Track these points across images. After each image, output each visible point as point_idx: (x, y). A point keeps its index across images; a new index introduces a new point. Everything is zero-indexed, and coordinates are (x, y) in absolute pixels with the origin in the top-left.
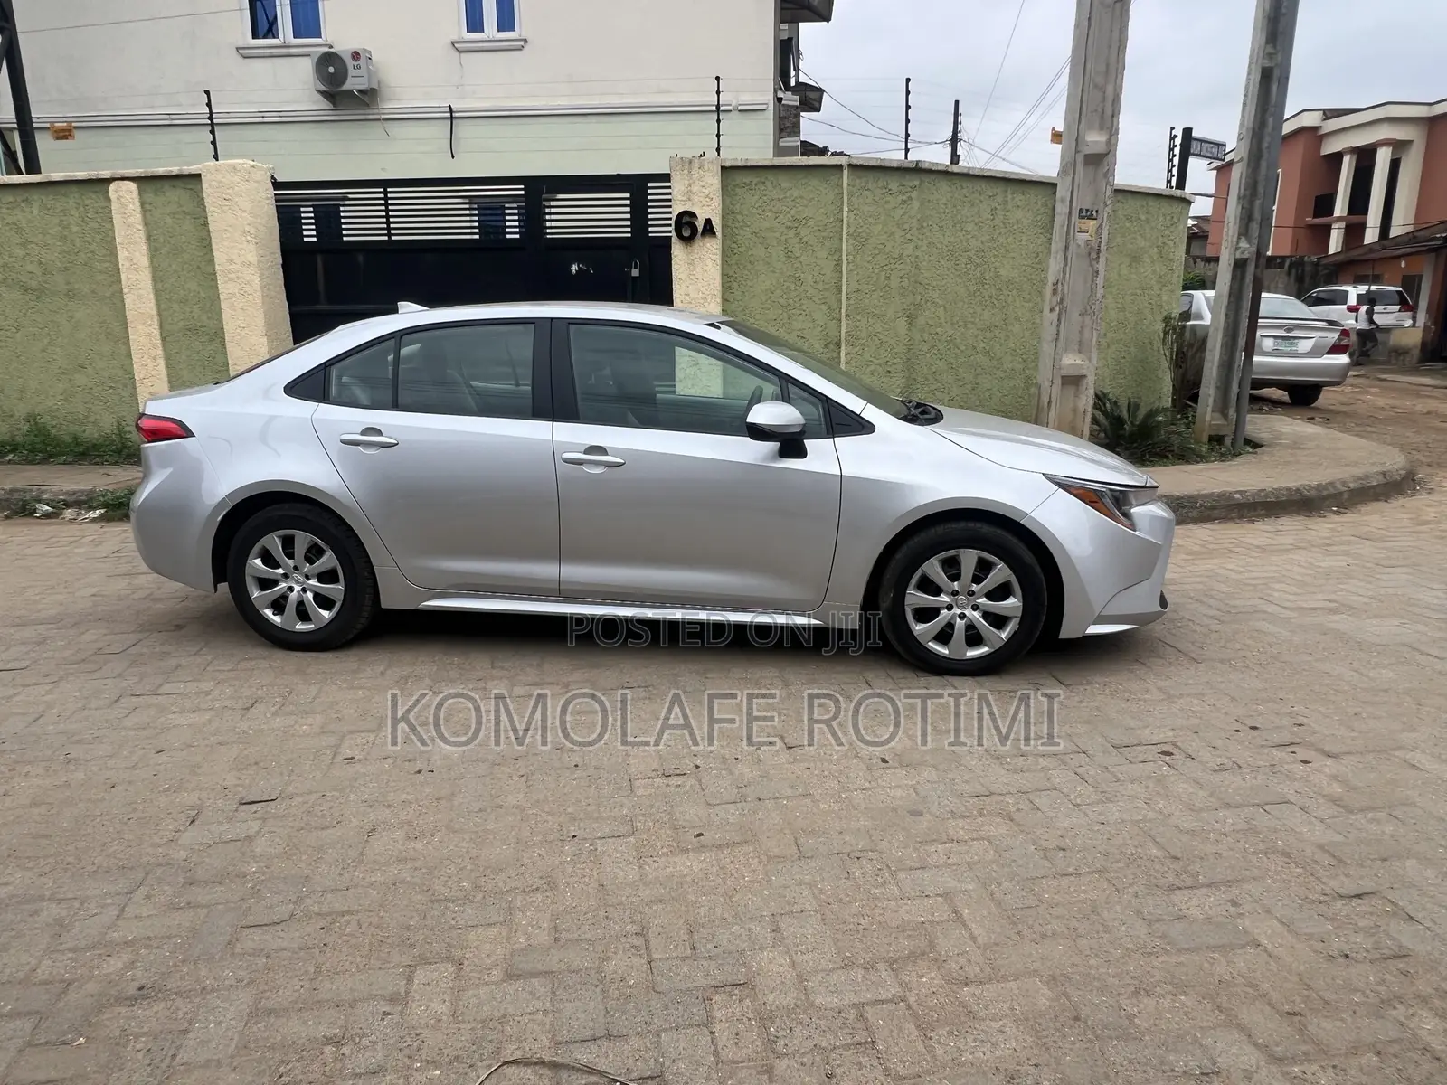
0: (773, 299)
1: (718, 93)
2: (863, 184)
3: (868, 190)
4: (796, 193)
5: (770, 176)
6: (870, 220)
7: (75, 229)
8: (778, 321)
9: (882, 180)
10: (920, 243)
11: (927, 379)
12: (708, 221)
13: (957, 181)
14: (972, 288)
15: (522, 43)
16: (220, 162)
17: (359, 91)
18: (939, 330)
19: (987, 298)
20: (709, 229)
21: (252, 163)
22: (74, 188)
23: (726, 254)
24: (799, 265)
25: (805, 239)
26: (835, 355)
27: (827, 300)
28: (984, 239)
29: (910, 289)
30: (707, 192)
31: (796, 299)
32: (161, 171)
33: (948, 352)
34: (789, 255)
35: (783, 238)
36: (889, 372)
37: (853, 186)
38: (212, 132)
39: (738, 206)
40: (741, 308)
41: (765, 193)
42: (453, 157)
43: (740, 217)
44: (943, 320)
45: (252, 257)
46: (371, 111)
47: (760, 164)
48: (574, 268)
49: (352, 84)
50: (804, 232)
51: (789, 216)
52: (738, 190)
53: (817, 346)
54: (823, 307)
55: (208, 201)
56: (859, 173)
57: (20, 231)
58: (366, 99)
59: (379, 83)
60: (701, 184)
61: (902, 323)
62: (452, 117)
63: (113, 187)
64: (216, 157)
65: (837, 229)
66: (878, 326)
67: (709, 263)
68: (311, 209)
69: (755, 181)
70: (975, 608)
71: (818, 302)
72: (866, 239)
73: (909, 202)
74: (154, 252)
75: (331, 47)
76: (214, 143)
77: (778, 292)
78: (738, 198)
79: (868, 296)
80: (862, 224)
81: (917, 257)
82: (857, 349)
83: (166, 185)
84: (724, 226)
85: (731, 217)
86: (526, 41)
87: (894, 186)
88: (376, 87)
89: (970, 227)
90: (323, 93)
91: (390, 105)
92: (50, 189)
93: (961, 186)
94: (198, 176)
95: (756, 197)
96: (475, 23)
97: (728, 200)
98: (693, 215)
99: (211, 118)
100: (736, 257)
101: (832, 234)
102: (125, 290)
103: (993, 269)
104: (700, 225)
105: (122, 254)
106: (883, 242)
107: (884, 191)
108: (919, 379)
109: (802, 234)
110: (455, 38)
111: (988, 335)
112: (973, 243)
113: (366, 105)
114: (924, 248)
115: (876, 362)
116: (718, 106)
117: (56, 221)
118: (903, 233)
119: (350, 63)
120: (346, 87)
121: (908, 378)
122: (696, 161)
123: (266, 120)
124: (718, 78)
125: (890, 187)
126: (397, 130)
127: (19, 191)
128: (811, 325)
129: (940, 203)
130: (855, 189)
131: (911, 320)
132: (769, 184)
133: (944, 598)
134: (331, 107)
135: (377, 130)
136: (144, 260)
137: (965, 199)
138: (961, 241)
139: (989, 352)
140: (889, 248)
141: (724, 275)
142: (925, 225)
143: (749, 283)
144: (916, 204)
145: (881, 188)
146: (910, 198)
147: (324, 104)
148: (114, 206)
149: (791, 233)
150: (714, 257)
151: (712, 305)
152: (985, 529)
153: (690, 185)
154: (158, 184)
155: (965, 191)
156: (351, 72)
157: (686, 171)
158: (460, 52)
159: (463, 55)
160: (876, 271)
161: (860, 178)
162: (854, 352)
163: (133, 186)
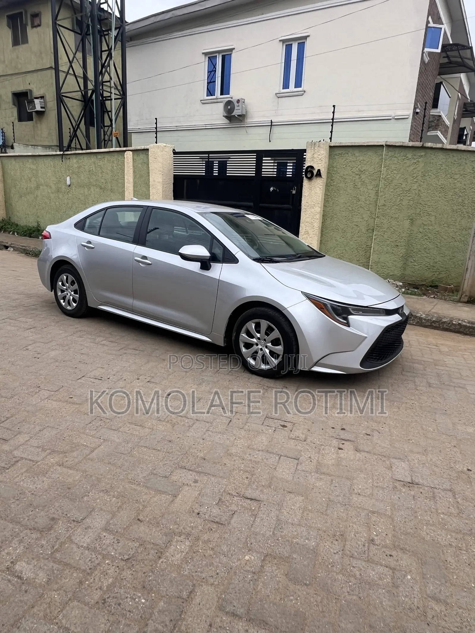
0: (346, 207)
1: (333, 113)
2: (393, 154)
3: (395, 157)
4: (361, 158)
5: (351, 150)
6: (395, 172)
7: (115, 168)
8: (347, 216)
9: (403, 152)
10: (422, 183)
11: (420, 251)
12: (319, 171)
13: (450, 153)
14: (455, 208)
15: (303, 93)
16: (158, 144)
17: (238, 115)
18: (430, 228)
19: (465, 213)
20: (319, 174)
21: (165, 145)
22: (116, 154)
23: (328, 186)
24: (359, 192)
25: (363, 180)
26: (371, 235)
27: (370, 209)
28: (466, 183)
29: (414, 206)
30: (320, 157)
31: (356, 208)
32: (139, 148)
33: (435, 239)
34: (355, 186)
35: (353, 179)
36: (397, 246)
37: (387, 155)
38: (156, 133)
39: (335, 164)
40: (332, 210)
41: (348, 158)
42: (270, 141)
43: (335, 169)
44: (433, 222)
45: (160, 180)
46: (243, 123)
47: (346, 145)
48: (272, 189)
49: (236, 113)
50: (363, 176)
51: (357, 169)
52: (336, 157)
53: (363, 230)
54: (369, 212)
55: (150, 158)
56: (391, 149)
57: (101, 168)
58: (241, 118)
59: (246, 112)
60: (319, 154)
61: (407, 223)
62: (271, 125)
63: (126, 153)
64: (156, 143)
65: (378, 175)
66: (394, 223)
67: (318, 189)
68: (217, 162)
69: (344, 152)
70: (266, 347)
71: (366, 210)
72: (391, 181)
73: (417, 163)
74: (135, 177)
75: (232, 98)
76: (156, 137)
77: (348, 204)
78: (335, 160)
79: (389, 208)
80: (390, 173)
81: (419, 190)
82: (381, 233)
83: (140, 152)
84: (328, 173)
85: (332, 168)
86: (305, 92)
87: (410, 155)
88: (245, 113)
89: (456, 177)
90: (226, 117)
91: (249, 121)
92: (110, 154)
93: (453, 155)
94: (148, 150)
95: (343, 160)
96: (286, 85)
97: (331, 161)
98: (312, 167)
99: (156, 128)
100: (332, 187)
101: (376, 178)
102: (125, 190)
103: (471, 199)
104: (315, 172)
105: (126, 177)
106: (401, 182)
107: (404, 158)
108: (415, 251)
109: (363, 177)
110: (278, 92)
111: (464, 232)
112: (459, 185)
113: (241, 121)
114: (425, 186)
115: (391, 240)
116: (333, 119)
117: (110, 165)
118: (412, 178)
119: (236, 104)
120: (233, 114)
121: (407, 250)
122: (318, 144)
123: (207, 128)
124: (334, 106)
125: (407, 156)
126: (251, 130)
127: (102, 155)
128: (361, 220)
129: (438, 164)
130: (388, 157)
131: (412, 221)
132: (350, 154)
133: (255, 340)
134: (228, 122)
135: (243, 131)
136: (131, 180)
137: (455, 162)
138: (450, 183)
139: (464, 241)
140: (403, 186)
141: (326, 195)
142: (427, 175)
143: (336, 199)
144: (422, 165)
145: (403, 156)
146: (418, 162)
147: (226, 121)
148: (126, 160)
149: (358, 177)
150: (320, 187)
151: (317, 208)
152: (271, 312)
153: (313, 154)
154: (138, 152)
155: (455, 158)
156: (236, 108)
157: (313, 148)
158: (278, 98)
159: (279, 99)
160: (395, 196)
161: (390, 151)
162: (379, 234)
163: (131, 153)
